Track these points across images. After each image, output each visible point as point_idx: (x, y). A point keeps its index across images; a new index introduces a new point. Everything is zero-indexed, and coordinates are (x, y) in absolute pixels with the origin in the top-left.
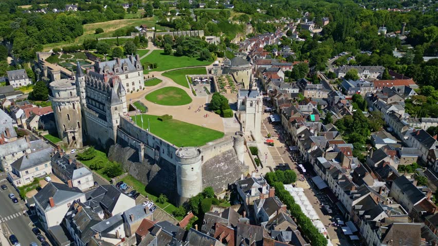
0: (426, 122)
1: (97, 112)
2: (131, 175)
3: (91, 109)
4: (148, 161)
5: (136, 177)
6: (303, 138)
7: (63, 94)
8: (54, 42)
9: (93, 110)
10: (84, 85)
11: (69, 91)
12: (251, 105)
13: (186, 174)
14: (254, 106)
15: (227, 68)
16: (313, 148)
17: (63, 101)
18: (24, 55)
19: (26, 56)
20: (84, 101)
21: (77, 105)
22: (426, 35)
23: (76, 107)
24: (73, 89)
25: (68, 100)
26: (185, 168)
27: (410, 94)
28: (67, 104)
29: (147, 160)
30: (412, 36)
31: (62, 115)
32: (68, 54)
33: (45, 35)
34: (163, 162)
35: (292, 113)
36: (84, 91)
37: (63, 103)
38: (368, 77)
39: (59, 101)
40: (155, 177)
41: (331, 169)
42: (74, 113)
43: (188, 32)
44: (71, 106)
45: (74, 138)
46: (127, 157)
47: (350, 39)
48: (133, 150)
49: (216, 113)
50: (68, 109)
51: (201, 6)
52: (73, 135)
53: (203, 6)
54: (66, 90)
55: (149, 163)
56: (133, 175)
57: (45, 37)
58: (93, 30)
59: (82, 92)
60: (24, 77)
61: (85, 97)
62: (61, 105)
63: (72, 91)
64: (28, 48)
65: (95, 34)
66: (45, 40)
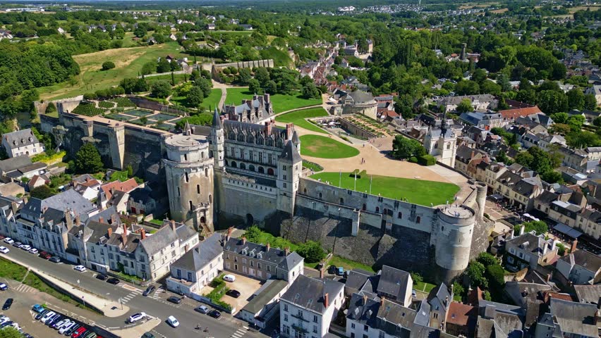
0: (593, 152)
1: (250, 177)
2: (339, 256)
3: (235, 173)
4: (369, 233)
5: (350, 257)
6: (511, 181)
7: (193, 157)
8: (43, 85)
9: (241, 175)
10: (223, 141)
11: (200, 152)
12: (448, 147)
13: (463, 239)
14: (451, 148)
15: (349, 105)
16: (535, 192)
17: (194, 165)
18: (8, 108)
19: (12, 109)
20: (221, 164)
21: (211, 171)
22: (502, 56)
23: (209, 173)
24: (205, 148)
25: (202, 164)
26: (463, 232)
27: (548, 124)
28: (199, 170)
29: (367, 231)
30: (486, 58)
31: (190, 187)
32: (106, 101)
33: (30, 75)
34: (398, 230)
35: (473, 154)
36: (222, 149)
37: (194, 168)
38: (478, 107)
39: (189, 166)
40: (388, 252)
41: (583, 212)
42: (207, 181)
43: (256, 62)
44: (204, 173)
45: (203, 219)
46: (325, 233)
47: (417, 65)
48: (335, 221)
49: (410, 161)
50: (199, 177)
51: (210, 28)
52: (202, 214)
53: (214, 28)
54: (197, 151)
55: (371, 235)
56: (343, 255)
57: (30, 78)
58: (97, 64)
59: (220, 151)
60: (32, 141)
61: (222, 158)
62: (190, 172)
63: (204, 151)
64: (12, 97)
65: (101, 70)
66: (31, 83)
